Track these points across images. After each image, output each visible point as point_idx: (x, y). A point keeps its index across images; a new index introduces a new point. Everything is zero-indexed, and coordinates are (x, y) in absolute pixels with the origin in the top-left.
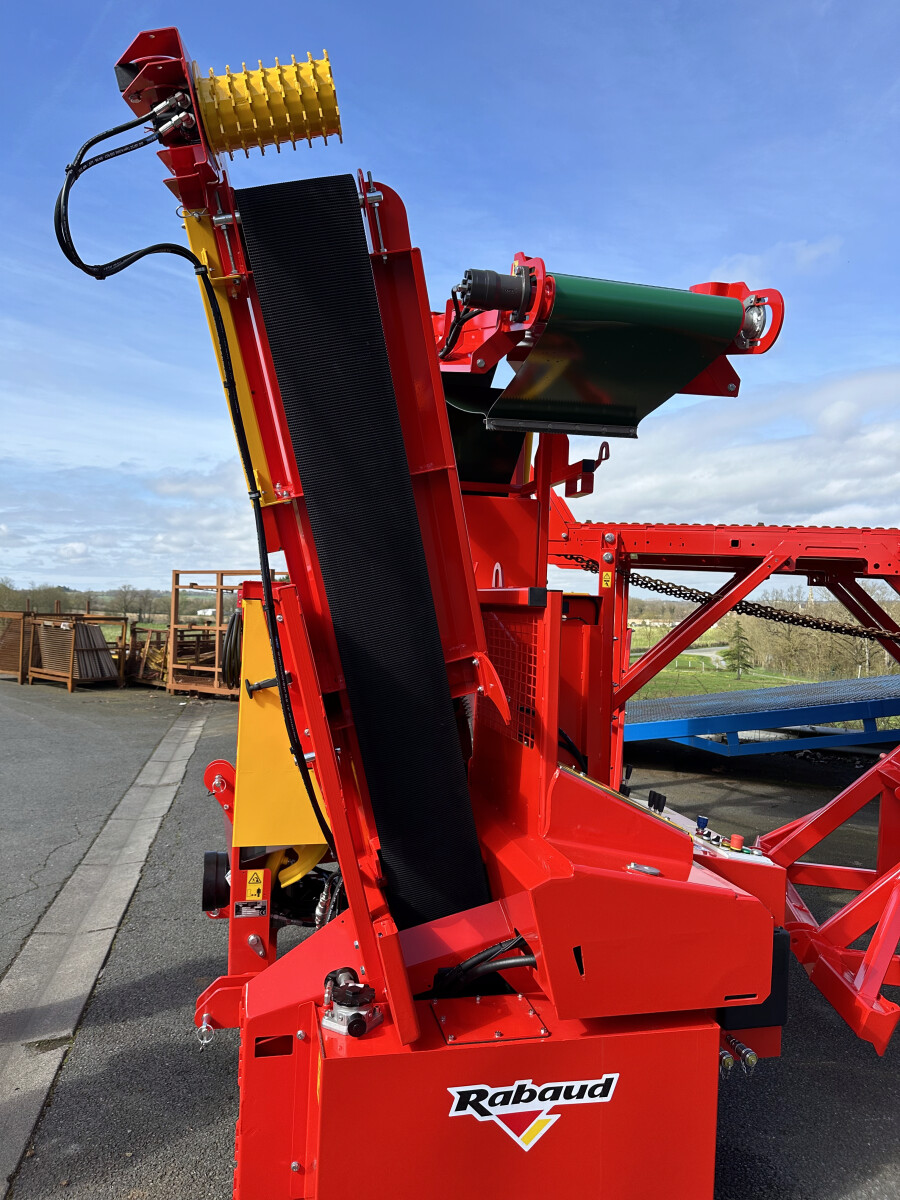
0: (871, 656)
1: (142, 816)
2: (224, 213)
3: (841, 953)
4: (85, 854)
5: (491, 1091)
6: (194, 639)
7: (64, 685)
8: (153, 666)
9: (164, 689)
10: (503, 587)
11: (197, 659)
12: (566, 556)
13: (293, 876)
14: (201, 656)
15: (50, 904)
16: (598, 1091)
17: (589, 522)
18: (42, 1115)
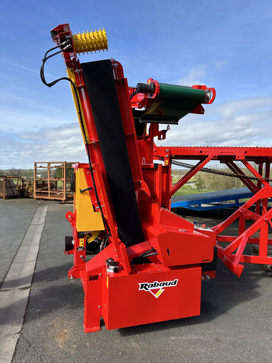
0: (237, 184)
1: (35, 233)
2: (78, 69)
3: (229, 255)
4: (22, 243)
5: (148, 284)
6: (41, 183)
7: (2, 198)
8: (29, 191)
9: (33, 198)
10: (146, 164)
11: (42, 189)
12: (155, 156)
13: (91, 240)
14: (44, 188)
15: (15, 256)
16: (173, 283)
17: (161, 146)
18: (28, 304)
